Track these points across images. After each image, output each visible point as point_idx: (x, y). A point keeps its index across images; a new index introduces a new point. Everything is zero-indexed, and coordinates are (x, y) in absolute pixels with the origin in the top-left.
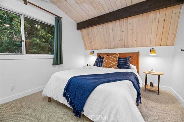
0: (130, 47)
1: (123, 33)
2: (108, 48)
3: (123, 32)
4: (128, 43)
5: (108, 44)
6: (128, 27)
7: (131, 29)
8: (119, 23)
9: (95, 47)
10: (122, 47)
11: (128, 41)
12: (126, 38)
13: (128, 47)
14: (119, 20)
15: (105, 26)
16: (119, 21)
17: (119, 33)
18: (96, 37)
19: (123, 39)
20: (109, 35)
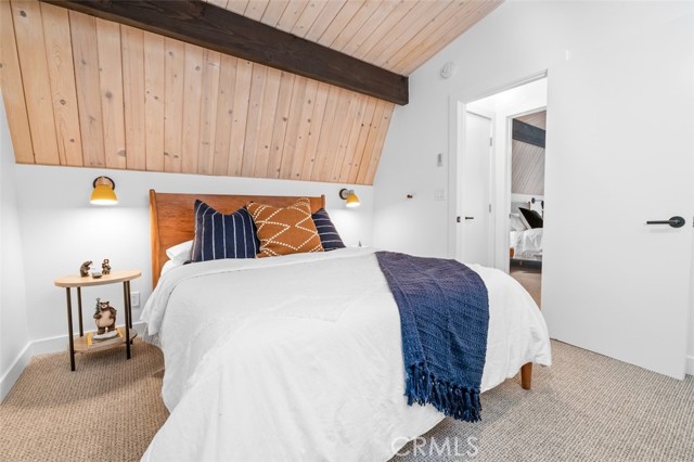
0: (295, 179)
1: (284, 124)
2: (210, 171)
3: (285, 119)
4: (292, 162)
5: (215, 152)
6: (301, 110)
7: (309, 121)
8: (278, 83)
9: (125, 153)
10: (269, 176)
11: (293, 155)
12: (289, 144)
13: (289, 177)
14: (280, 71)
15: (217, 64)
16: (282, 75)
17: (273, 119)
18: (150, 98)
19: (280, 148)
20: (230, 112)
